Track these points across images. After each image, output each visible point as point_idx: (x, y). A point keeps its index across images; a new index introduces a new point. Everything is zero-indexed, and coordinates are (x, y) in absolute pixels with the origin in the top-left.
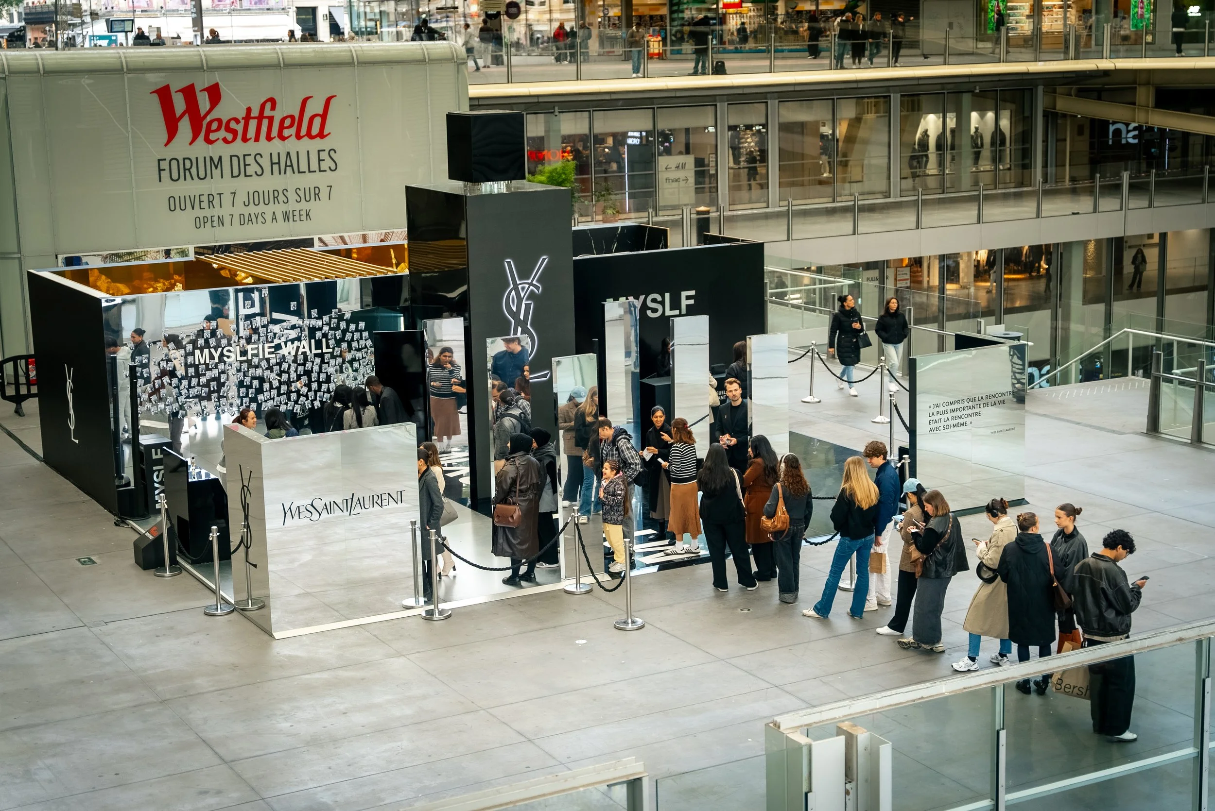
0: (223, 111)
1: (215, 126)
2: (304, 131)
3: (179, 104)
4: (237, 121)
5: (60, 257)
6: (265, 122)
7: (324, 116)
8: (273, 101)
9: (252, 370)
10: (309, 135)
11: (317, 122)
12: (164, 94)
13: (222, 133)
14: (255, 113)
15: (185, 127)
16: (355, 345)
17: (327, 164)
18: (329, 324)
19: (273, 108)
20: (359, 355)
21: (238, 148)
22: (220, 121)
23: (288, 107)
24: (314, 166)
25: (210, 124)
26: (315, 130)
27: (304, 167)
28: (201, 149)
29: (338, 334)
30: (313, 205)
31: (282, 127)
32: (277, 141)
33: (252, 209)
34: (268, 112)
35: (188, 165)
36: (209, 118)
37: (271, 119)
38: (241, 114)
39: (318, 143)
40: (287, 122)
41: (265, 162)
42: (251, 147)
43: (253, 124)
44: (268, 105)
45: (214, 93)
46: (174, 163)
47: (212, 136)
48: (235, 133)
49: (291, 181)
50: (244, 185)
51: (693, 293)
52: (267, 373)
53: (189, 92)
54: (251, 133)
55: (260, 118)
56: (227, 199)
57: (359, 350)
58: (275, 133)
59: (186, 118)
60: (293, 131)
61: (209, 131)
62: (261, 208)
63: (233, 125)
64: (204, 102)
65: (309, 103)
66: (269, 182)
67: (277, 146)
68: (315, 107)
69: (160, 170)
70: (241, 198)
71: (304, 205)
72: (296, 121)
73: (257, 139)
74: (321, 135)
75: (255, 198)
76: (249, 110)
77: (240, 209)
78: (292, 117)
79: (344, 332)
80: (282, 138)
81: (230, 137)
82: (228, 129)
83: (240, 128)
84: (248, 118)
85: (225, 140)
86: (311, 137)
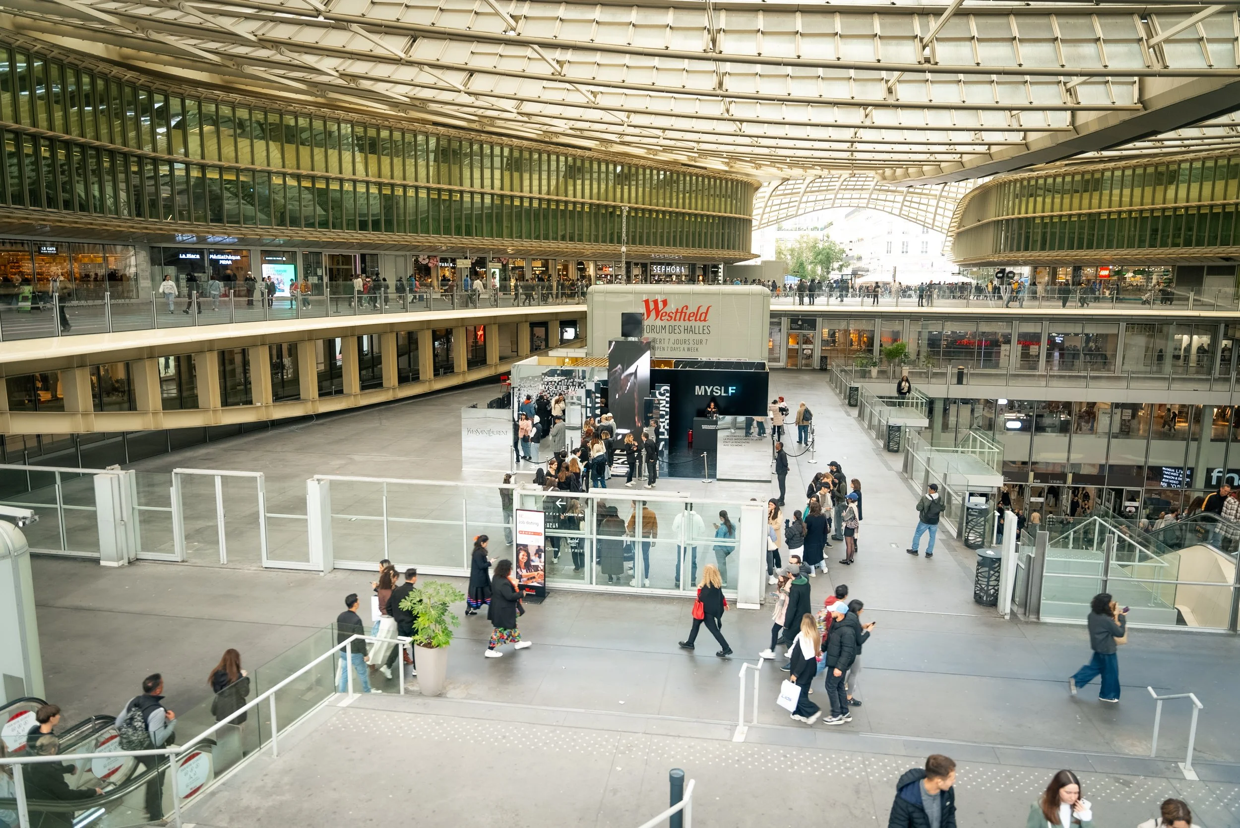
0: (667, 309)
1: (664, 314)
2: (698, 318)
3: (652, 306)
4: (673, 313)
6: (683, 314)
7: (706, 314)
8: (687, 307)
10: (700, 320)
11: (704, 315)
12: (647, 302)
13: (667, 317)
14: (680, 310)
15: (653, 314)
17: (706, 331)
19: (687, 310)
21: (672, 323)
22: (666, 313)
23: (692, 309)
24: (701, 331)
25: (662, 314)
26: (702, 318)
27: (697, 331)
28: (658, 323)
30: (699, 346)
31: (689, 316)
32: (687, 321)
33: (676, 346)
34: (684, 311)
35: (653, 328)
36: (662, 312)
37: (686, 313)
38: (674, 311)
39: (702, 324)
40: (692, 315)
41: (682, 329)
42: (677, 323)
43: (679, 315)
44: (685, 308)
45: (665, 303)
46: (648, 327)
47: (663, 318)
48: (671, 317)
49: (691, 336)
50: (673, 337)
53: (656, 302)
54: (678, 318)
55: (682, 312)
56: (667, 341)
58: (686, 318)
59: (654, 311)
60: (694, 318)
61: (662, 316)
62: (679, 345)
63: (671, 315)
64: (661, 305)
65: (701, 308)
66: (683, 336)
67: (687, 323)
68: (704, 309)
70: (672, 341)
71: (696, 346)
72: (695, 315)
73: (680, 320)
74: (705, 320)
75: (677, 341)
76: (677, 309)
77: (671, 345)
78: (694, 313)
80: (689, 320)
82: (669, 316)
83: (673, 316)
84: (677, 312)
85: (667, 320)
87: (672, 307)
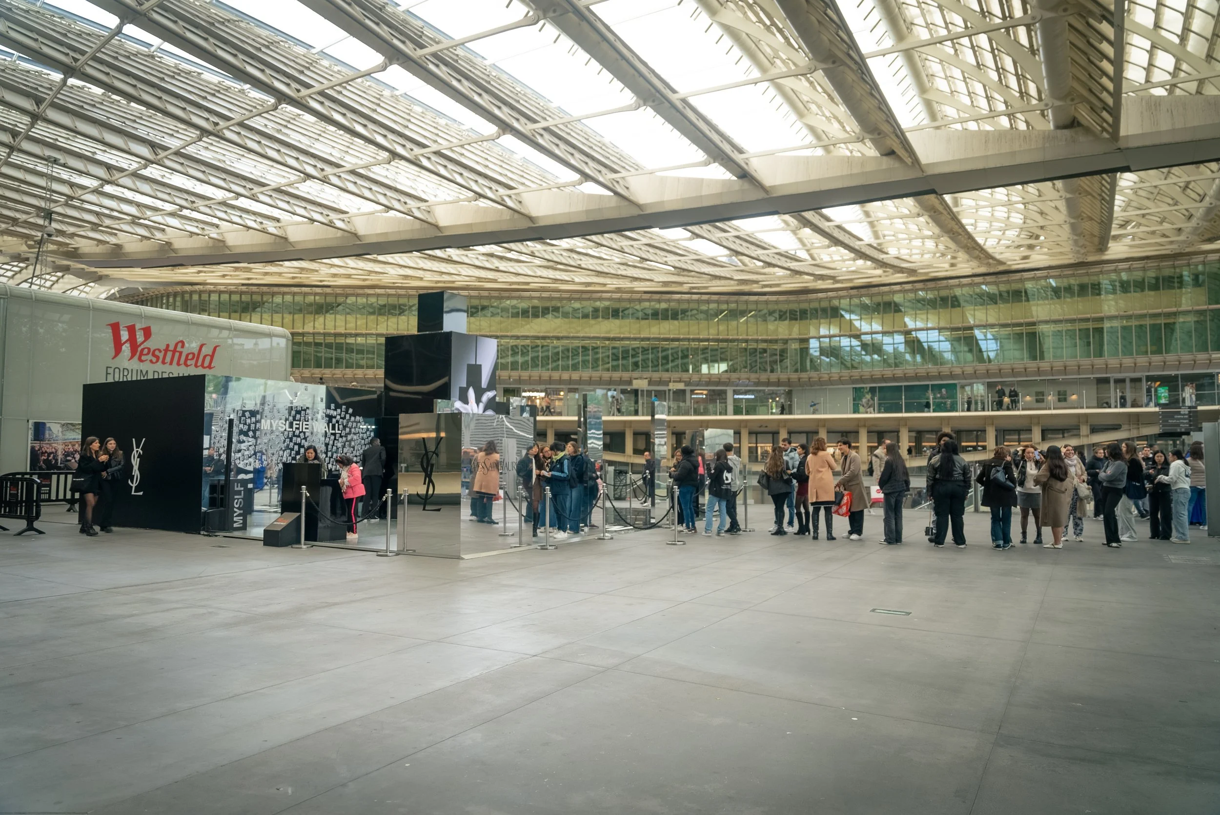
1: (146, 351)
2: (199, 363)
3: (125, 335)
4: (160, 351)
5: (31, 422)
6: (177, 354)
7: (212, 356)
8: (182, 342)
9: (294, 439)
10: (202, 366)
11: (208, 359)
12: (115, 328)
13: (150, 357)
14: (171, 348)
15: (126, 349)
16: (353, 430)
18: (340, 415)
19: (183, 346)
20: (355, 437)
21: (159, 367)
22: (149, 349)
23: (192, 346)
25: (143, 350)
26: (206, 364)
28: (135, 364)
29: (345, 421)
31: (187, 359)
32: (183, 366)
34: (179, 349)
35: (126, 373)
36: (142, 347)
37: (181, 353)
38: (163, 347)
39: (208, 371)
40: (190, 357)
42: (167, 368)
43: (169, 354)
44: (180, 345)
45: (147, 332)
46: (117, 370)
47: (143, 358)
48: (158, 358)
52: (303, 441)
53: (131, 329)
54: (168, 359)
55: (174, 351)
57: (355, 434)
58: (182, 361)
59: (128, 345)
60: (193, 362)
61: (141, 354)
63: (157, 353)
64: (140, 337)
65: (203, 349)
67: (182, 369)
68: (206, 350)
69: (107, 374)
72: (195, 356)
73: (171, 363)
74: (210, 367)
76: (168, 346)
78: (193, 354)
79: (349, 421)
80: (186, 365)
81: (154, 360)
82: (154, 355)
83: (161, 355)
84: (167, 350)
85: (151, 361)
86: (204, 367)
87: (156, 342)
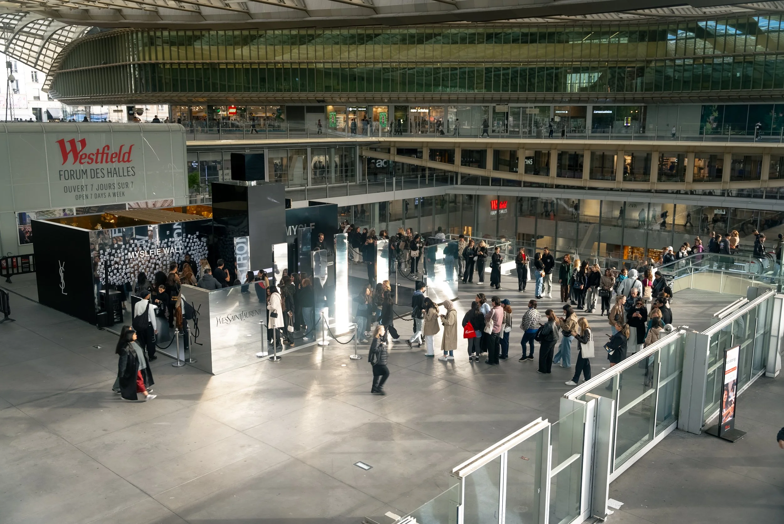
0: (87, 150)
1: (84, 156)
2: (121, 159)
3: (68, 147)
4: (93, 155)
5: (16, 213)
6: (105, 156)
7: (129, 153)
8: (108, 147)
10: (123, 160)
11: (127, 155)
12: (61, 143)
13: (87, 160)
14: (101, 151)
17: (131, 173)
19: (108, 149)
21: (94, 166)
22: (86, 154)
23: (114, 149)
24: (126, 174)
25: (81, 156)
26: (126, 159)
27: (121, 174)
28: (78, 167)
30: (125, 190)
31: (112, 158)
32: (110, 163)
33: (100, 192)
34: (106, 151)
35: (72, 173)
36: (81, 153)
37: (107, 154)
38: (95, 152)
39: (127, 165)
40: (114, 156)
41: (105, 172)
42: (99, 166)
43: (100, 156)
44: (106, 148)
46: (66, 172)
47: (82, 161)
48: (92, 159)
49: (115, 180)
50: (97, 182)
51: (314, 224)
53: (72, 142)
54: (99, 159)
55: (103, 153)
56: (89, 187)
58: (109, 160)
59: (71, 153)
60: (117, 159)
61: (81, 159)
62: (104, 191)
63: (91, 156)
64: (79, 146)
65: (123, 148)
66: (107, 180)
67: (109, 165)
68: (125, 149)
69: (60, 175)
70: (95, 187)
71: (122, 190)
72: (118, 155)
73: (102, 162)
74: (128, 161)
75: (101, 187)
76: (98, 150)
77: (95, 191)
78: (116, 153)
80: (112, 162)
81: (90, 161)
82: (89, 158)
83: (94, 157)
84: (98, 153)
85: (88, 163)
86: (124, 162)
87: (90, 149)
